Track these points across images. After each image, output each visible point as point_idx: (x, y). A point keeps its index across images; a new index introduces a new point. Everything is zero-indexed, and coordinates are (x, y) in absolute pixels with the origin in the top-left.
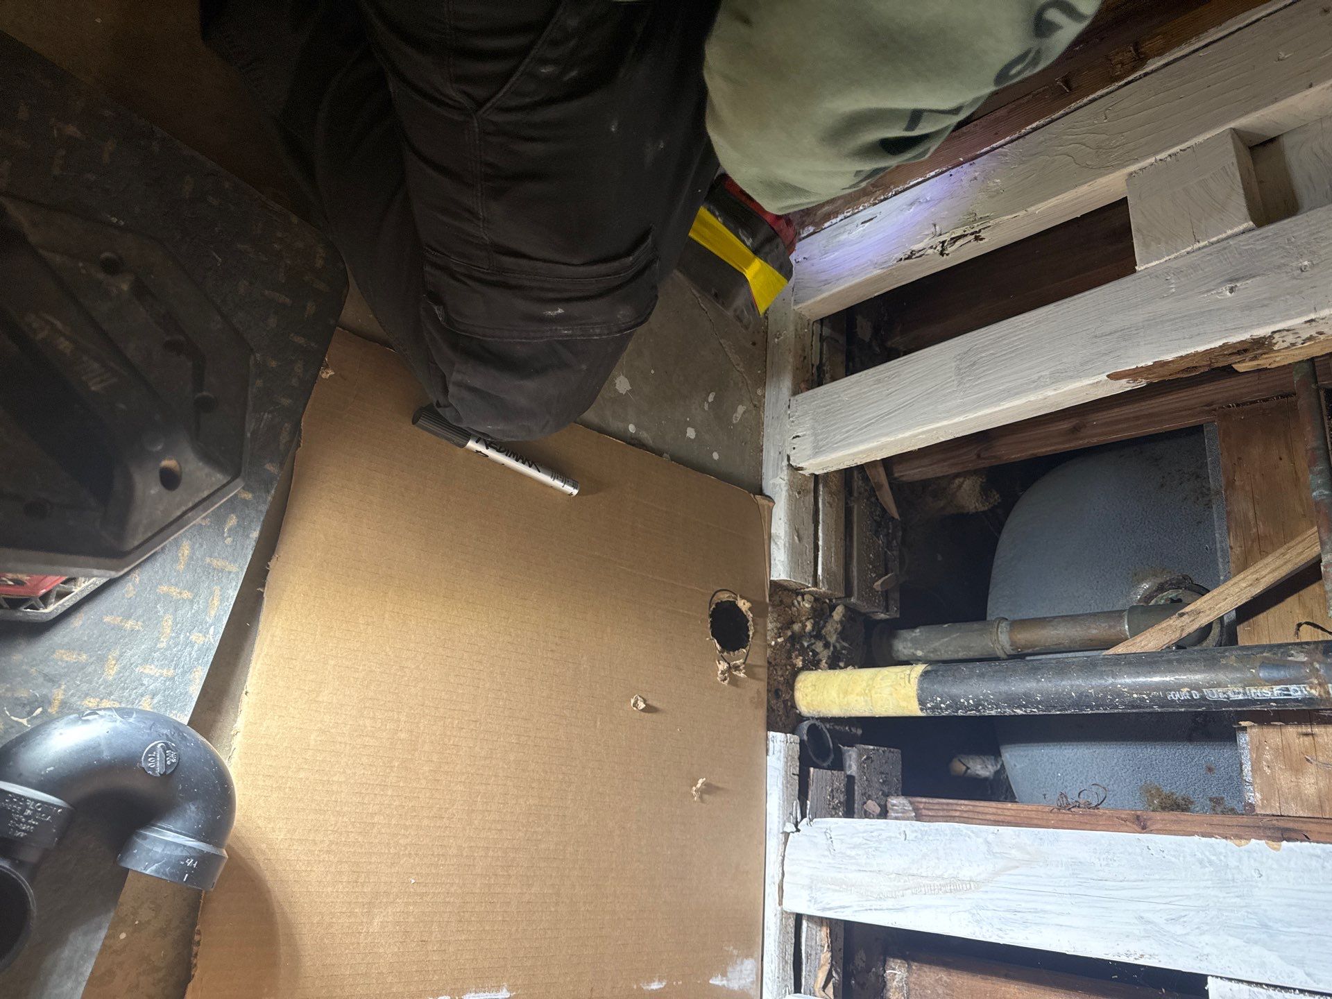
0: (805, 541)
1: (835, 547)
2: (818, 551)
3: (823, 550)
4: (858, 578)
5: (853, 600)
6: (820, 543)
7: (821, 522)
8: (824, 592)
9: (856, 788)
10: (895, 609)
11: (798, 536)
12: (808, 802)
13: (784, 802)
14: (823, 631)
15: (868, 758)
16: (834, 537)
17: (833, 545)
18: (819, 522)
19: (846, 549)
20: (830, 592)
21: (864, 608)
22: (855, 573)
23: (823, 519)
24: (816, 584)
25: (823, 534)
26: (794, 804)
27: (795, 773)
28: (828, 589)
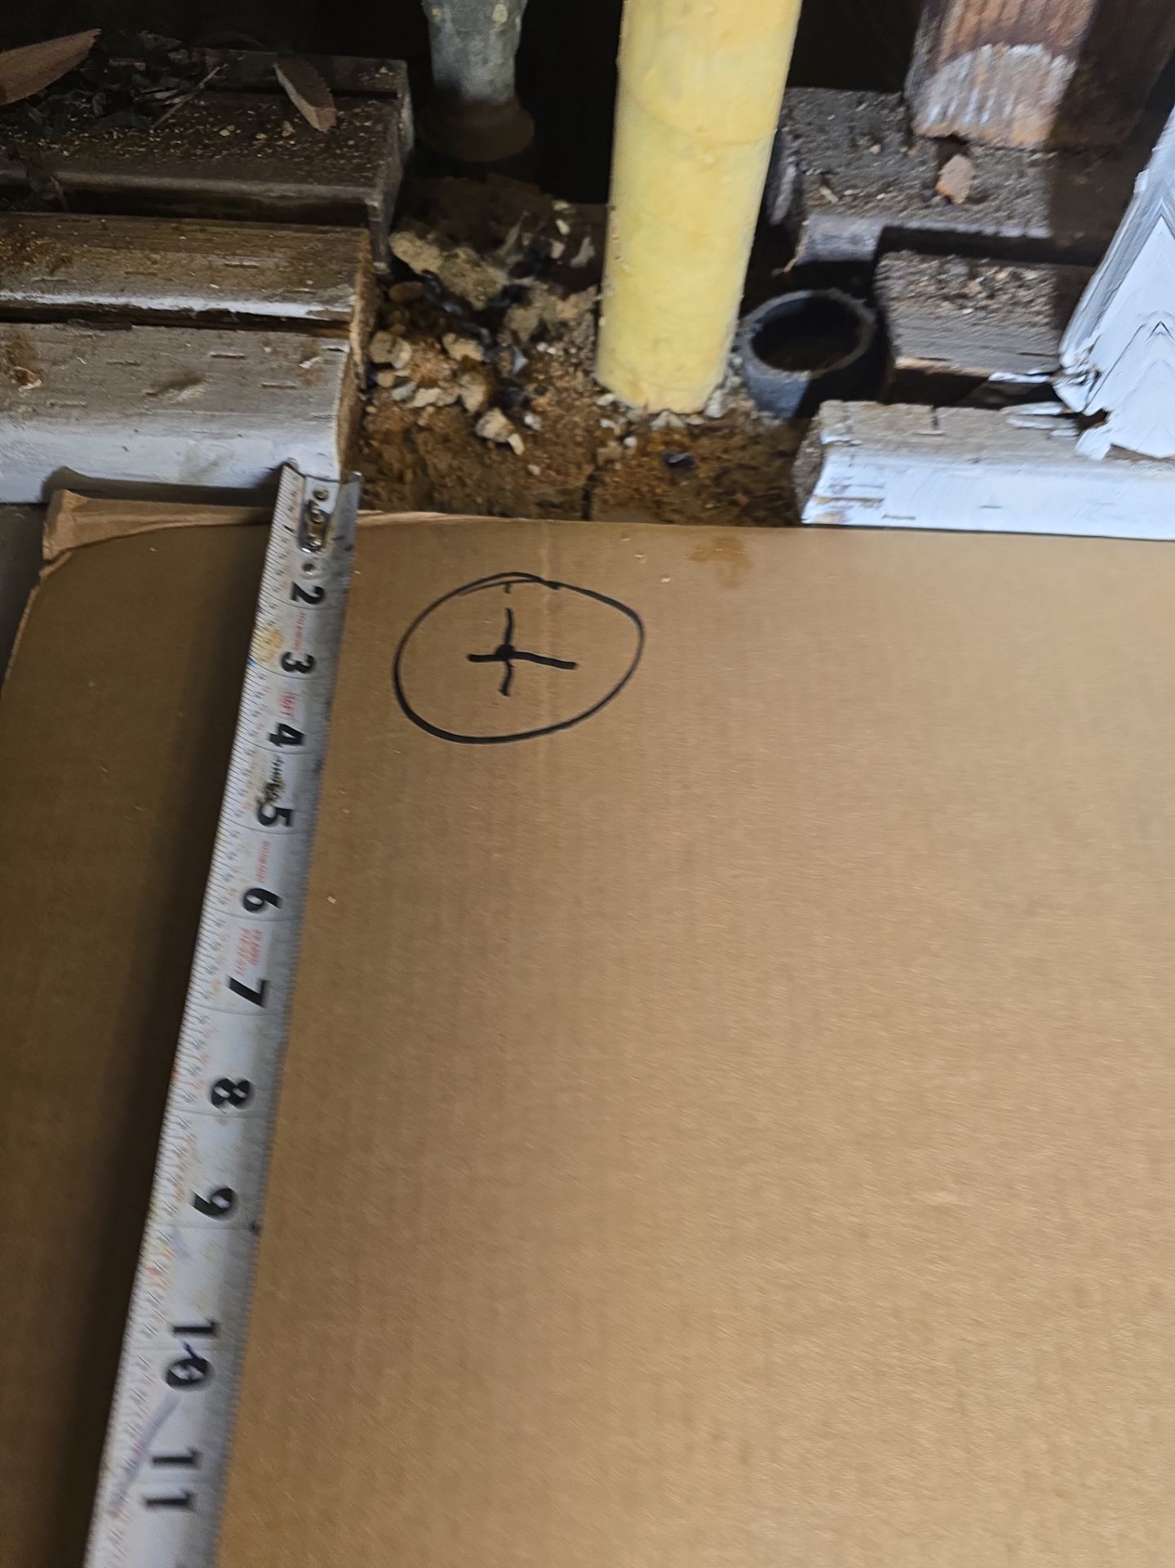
0: (193, 361)
1: (207, 252)
2: (226, 313)
3: (221, 294)
4: (302, 180)
5: (375, 202)
6: (198, 304)
7: (121, 301)
8: (362, 297)
9: (914, 224)
10: (383, 70)
11: (181, 384)
12: (996, 376)
13: (1023, 459)
14: (479, 305)
15: (826, 183)
16: (171, 256)
17: (200, 260)
18: (126, 307)
19: (214, 217)
20: (359, 278)
21: (390, 168)
22: (289, 189)
23: (113, 294)
24: (336, 326)
25: (164, 293)
26: (1019, 423)
27: (928, 419)
28: (352, 285)
